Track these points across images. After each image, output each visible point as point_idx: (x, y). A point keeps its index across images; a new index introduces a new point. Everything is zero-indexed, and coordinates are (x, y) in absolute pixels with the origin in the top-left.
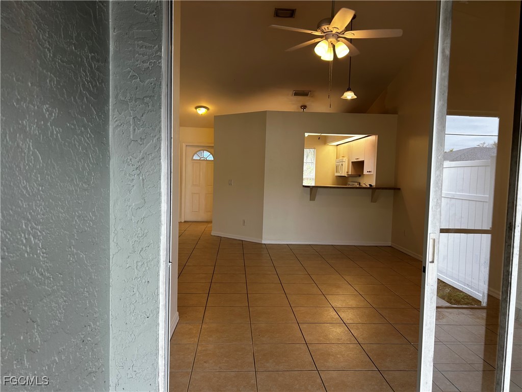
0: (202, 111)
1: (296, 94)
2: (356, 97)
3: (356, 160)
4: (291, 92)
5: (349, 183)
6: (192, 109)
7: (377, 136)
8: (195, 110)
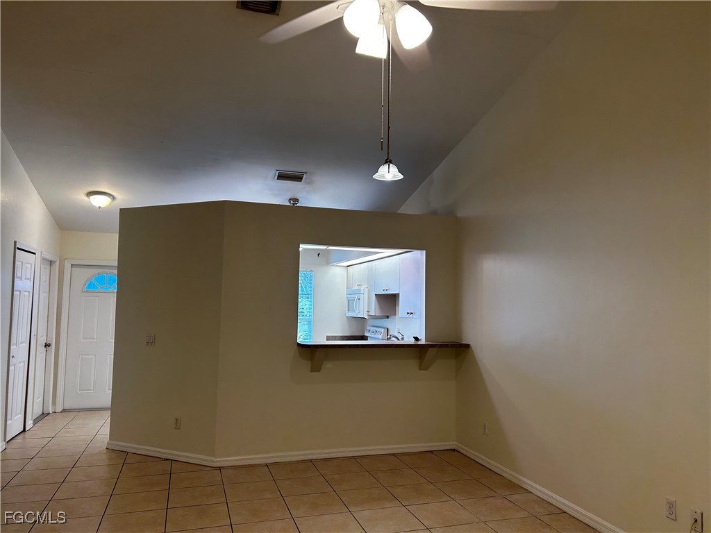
0: (100, 202)
1: (281, 177)
2: (402, 177)
3: (383, 293)
4: (273, 173)
5: (369, 328)
6: (80, 197)
7: (424, 252)
8: (86, 198)
